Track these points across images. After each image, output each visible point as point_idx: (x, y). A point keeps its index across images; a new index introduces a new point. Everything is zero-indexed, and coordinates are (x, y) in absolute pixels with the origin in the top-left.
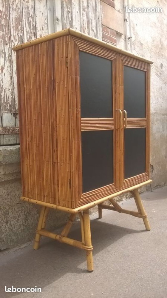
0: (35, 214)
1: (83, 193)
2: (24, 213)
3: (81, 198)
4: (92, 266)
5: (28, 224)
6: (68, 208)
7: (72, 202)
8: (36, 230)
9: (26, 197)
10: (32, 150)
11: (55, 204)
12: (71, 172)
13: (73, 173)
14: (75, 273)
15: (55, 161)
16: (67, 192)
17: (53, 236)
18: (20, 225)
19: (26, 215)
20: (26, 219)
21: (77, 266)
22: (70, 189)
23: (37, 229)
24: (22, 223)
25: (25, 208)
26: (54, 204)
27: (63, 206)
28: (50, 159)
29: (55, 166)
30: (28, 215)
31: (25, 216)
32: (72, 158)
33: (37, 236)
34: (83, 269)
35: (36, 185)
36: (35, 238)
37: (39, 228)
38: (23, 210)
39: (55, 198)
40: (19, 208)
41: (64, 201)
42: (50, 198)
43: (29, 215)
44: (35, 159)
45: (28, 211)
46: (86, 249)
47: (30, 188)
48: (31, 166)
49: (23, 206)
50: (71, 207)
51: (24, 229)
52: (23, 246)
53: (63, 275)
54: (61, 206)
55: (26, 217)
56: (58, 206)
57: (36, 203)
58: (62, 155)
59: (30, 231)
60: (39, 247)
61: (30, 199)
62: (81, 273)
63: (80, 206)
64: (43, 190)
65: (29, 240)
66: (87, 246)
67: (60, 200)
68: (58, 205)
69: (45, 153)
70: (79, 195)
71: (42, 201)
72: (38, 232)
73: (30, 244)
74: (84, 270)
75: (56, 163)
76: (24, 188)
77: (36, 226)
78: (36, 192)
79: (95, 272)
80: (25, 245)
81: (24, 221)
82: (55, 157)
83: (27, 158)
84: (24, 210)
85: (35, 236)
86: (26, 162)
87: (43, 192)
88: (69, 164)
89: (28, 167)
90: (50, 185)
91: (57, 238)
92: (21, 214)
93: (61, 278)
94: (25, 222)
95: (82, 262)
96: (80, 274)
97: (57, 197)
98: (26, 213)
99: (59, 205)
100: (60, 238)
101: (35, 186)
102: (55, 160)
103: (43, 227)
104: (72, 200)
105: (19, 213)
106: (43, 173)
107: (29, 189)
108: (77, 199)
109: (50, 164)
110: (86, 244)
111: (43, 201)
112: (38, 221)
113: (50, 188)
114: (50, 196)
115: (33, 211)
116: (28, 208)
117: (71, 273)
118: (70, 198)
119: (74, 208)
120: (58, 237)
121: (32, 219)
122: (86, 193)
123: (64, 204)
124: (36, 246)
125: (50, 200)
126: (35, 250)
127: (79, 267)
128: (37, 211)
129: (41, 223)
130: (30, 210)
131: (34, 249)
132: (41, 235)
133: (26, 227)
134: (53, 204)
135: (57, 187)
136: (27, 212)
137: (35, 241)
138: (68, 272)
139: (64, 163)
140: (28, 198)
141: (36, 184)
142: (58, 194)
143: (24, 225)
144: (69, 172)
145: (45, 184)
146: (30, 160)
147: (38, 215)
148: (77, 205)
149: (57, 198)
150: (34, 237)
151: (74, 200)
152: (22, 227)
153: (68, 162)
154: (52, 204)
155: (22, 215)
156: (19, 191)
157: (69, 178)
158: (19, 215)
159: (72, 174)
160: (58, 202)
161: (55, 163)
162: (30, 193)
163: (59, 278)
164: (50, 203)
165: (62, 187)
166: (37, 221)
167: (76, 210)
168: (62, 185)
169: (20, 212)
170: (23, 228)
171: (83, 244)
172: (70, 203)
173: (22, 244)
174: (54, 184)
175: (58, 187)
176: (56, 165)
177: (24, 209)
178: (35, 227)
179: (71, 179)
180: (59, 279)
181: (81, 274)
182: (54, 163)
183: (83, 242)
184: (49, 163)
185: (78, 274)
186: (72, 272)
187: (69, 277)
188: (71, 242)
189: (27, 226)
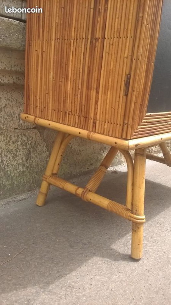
0: (44, 151)
1: (147, 113)
2: (26, 146)
3: (143, 121)
4: (140, 251)
5: (30, 165)
6: (115, 137)
7: (125, 127)
8: (42, 176)
9: (30, 115)
10: (49, 20)
11: (87, 129)
12: (135, 57)
13: (137, 59)
14: (108, 258)
15: (97, 36)
16: (117, 103)
17: (70, 188)
18: (18, 164)
19: (29, 150)
20: (28, 156)
21: (110, 246)
22: (125, 97)
23: (44, 174)
24: (20, 161)
25: (27, 138)
26: (84, 129)
27: (103, 134)
28: (87, 34)
29: (95, 47)
30: (31, 150)
31: (26, 151)
32: (142, 23)
33: (44, 185)
34: (121, 253)
35: (51, 92)
36: (40, 188)
37: (48, 172)
38: (24, 141)
39: (86, 118)
40: (18, 136)
41: (106, 124)
42: (77, 117)
43: (33, 151)
44: (53, 37)
45: (33, 144)
46: (135, 220)
47: (38, 97)
48: (44, 53)
49: (25, 135)
50: (120, 137)
51: (23, 172)
52: (20, 198)
53: (86, 261)
54: (98, 133)
55: (29, 153)
56: (92, 133)
57: (47, 125)
58: (117, 20)
59: (33, 175)
60: (46, 203)
61: (37, 118)
62: (118, 260)
63: (138, 136)
64: (65, 102)
65: (31, 190)
66: (136, 215)
67: (97, 122)
68: (92, 131)
69: (77, 21)
70: (141, 114)
71: (59, 123)
72: (47, 179)
73: (31, 196)
74: (123, 254)
75: (100, 40)
76: (28, 98)
77: (43, 169)
78: (50, 105)
79: (145, 262)
80: (24, 196)
81: (24, 159)
82: (99, 25)
83: (39, 36)
84: (26, 141)
85: (41, 184)
86: (36, 44)
87: (64, 106)
88: (132, 39)
89: (38, 56)
90: (79, 91)
91: (77, 193)
92: (21, 147)
93: (82, 268)
94: (27, 160)
95: (118, 239)
96: (117, 263)
97: (92, 115)
98: (28, 147)
99: (95, 132)
100: (84, 193)
101: (48, 94)
102: (98, 34)
103: (55, 172)
104: (126, 122)
105: (18, 145)
106: (67, 65)
107: (37, 100)
108: (136, 121)
109: (86, 44)
110: (134, 211)
111: (62, 123)
112: (47, 162)
113: (79, 96)
114: (77, 114)
115: (40, 145)
116: (32, 139)
117: (101, 258)
118: (122, 117)
119: (128, 140)
120: (80, 191)
121: (37, 158)
122: (152, 114)
123: (106, 130)
124: (40, 201)
125: (77, 122)
126: (38, 206)
127: (114, 248)
128: (46, 147)
129: (53, 164)
130: (35, 143)
131: (37, 203)
132: (50, 184)
133: (28, 170)
134: (82, 128)
135: (95, 93)
136: (31, 146)
137: (40, 192)
138: (94, 254)
139: (119, 37)
140: (34, 116)
141: (51, 88)
142: (96, 109)
143: (24, 165)
144: (129, 57)
145: (69, 90)
146: (43, 40)
147: (47, 153)
148: (134, 134)
149: (92, 117)
150: (39, 186)
151: (130, 123)
152: (21, 167)
153: (130, 33)
154: (80, 128)
155: (21, 149)
156: (20, 107)
157: (125, 72)
158: (18, 148)
159: (136, 62)
160: (93, 126)
161: (97, 39)
162: (38, 108)
163: (79, 266)
164: (75, 127)
165: (105, 93)
166: (45, 162)
167: (132, 143)
168: (106, 88)
169: (19, 143)
170: (22, 170)
171: (128, 210)
172: (119, 128)
173: (19, 194)
174: (89, 88)
175: (97, 92)
176: (99, 44)
177: (25, 139)
178: (41, 170)
179: (130, 74)
180: (79, 269)
181: (119, 262)
182: (94, 39)
183: (129, 206)
184: (84, 41)
185: (113, 262)
186: (103, 257)
187: (98, 266)
188: (104, 202)
189: (29, 167)
